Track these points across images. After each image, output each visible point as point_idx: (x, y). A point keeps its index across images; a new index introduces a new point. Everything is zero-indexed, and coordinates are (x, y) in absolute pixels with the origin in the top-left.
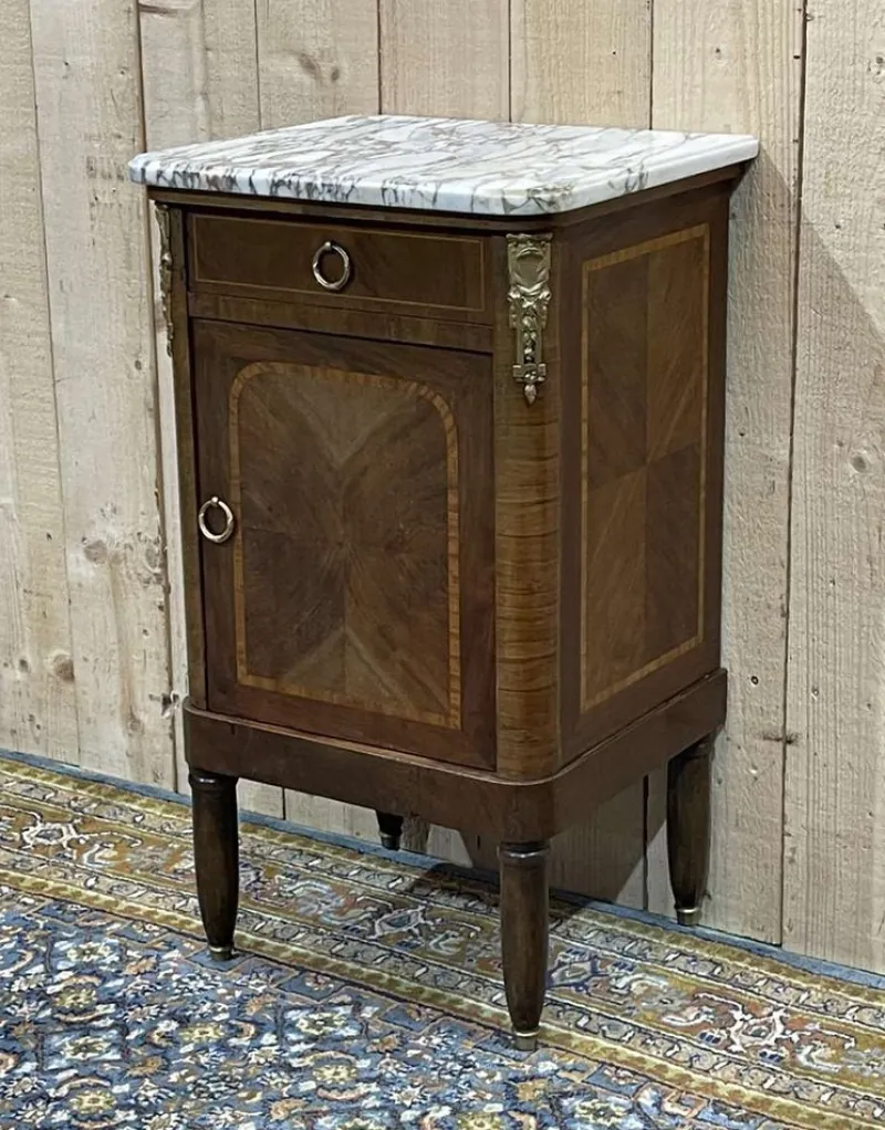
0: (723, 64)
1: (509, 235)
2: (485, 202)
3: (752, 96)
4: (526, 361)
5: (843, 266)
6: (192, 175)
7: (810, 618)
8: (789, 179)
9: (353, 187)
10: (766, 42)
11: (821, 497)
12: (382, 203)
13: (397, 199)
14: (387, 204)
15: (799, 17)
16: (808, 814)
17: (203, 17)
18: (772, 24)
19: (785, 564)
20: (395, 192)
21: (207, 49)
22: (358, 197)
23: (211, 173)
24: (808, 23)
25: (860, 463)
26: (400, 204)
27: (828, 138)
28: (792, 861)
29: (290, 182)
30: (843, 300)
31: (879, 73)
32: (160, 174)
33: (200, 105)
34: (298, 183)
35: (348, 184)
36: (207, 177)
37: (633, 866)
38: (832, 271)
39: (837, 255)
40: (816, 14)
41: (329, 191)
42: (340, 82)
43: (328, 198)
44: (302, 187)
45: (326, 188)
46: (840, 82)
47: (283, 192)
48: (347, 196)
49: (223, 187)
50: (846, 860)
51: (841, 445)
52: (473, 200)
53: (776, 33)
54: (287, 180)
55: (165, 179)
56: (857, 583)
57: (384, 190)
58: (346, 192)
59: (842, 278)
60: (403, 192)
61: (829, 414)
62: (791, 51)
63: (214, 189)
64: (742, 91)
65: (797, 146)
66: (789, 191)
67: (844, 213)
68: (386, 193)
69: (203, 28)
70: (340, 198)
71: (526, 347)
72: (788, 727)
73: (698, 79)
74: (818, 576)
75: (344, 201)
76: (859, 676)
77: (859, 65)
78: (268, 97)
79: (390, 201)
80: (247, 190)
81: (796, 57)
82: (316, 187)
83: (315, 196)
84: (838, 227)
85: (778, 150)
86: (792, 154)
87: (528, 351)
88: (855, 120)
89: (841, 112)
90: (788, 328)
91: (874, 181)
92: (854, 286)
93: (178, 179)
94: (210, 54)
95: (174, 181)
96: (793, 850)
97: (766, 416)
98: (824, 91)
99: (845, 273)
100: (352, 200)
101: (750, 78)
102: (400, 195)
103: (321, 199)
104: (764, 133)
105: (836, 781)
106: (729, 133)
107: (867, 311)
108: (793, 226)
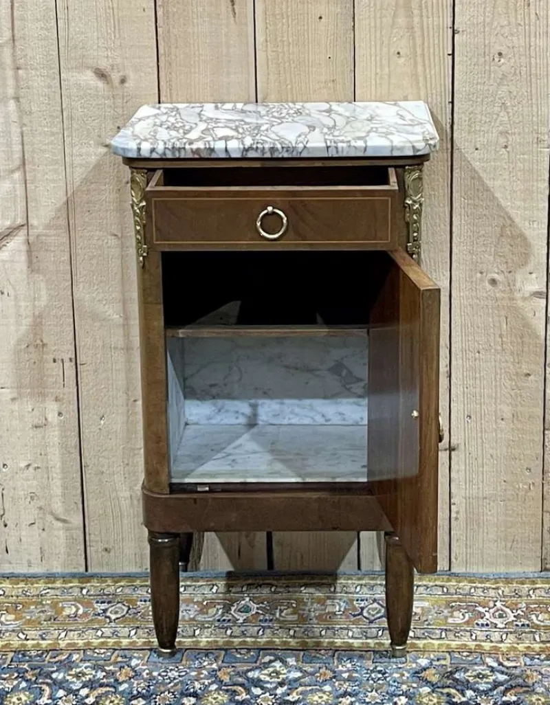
0: (402, 60)
1: (407, 167)
2: (401, 149)
3: (421, 79)
4: (414, 241)
5: (480, 171)
6: (179, 149)
7: (465, 375)
8: (446, 125)
9: (305, 147)
10: (429, 47)
11: (470, 305)
12: (326, 156)
13: (337, 152)
14: (330, 156)
15: (450, 31)
16: (466, 489)
17: (14, 47)
18: (433, 36)
19: (449, 346)
20: (337, 148)
21: (18, 69)
22: (309, 153)
23: (194, 147)
24: (456, 35)
25: (493, 282)
26: (340, 155)
27: (470, 100)
28: (457, 519)
29: (257, 148)
30: (481, 190)
31: (499, 61)
32: (153, 150)
33: (12, 105)
34: (264, 148)
35: (301, 146)
36: (192, 149)
37: (350, 545)
38: (474, 176)
39: (477, 165)
40: (461, 30)
41: (287, 151)
42: (126, 85)
43: (286, 155)
44: (267, 150)
45: (285, 150)
46: (476, 67)
47: (251, 154)
48: (301, 153)
49: (204, 155)
50: (490, 511)
51: (481, 273)
52: (392, 148)
53: (436, 42)
54: (255, 146)
55: (157, 153)
56: (493, 351)
57: (328, 147)
58: (300, 150)
59: (480, 178)
60: (343, 148)
61: (474, 257)
62: (445, 50)
63: (196, 156)
64: (415, 75)
65: (451, 105)
66: (446, 131)
67: (481, 140)
68: (330, 149)
69: (14, 55)
70: (295, 155)
71: (415, 232)
72: (452, 441)
73: (386, 70)
74: (469, 350)
75: (298, 156)
76: (495, 404)
77: (487, 57)
78: (69, 97)
79: (333, 153)
80: (223, 155)
81: (449, 55)
82: (277, 149)
83: (276, 155)
84: (477, 149)
85: (439, 109)
86: (448, 110)
87: (415, 234)
88: (486, 88)
89: (477, 84)
90: (447, 210)
91: (498, 121)
92: (488, 182)
93: (167, 152)
94: (20, 72)
95: (165, 154)
96: (458, 513)
97: (435, 263)
98: (467, 73)
99: (481, 175)
100: (304, 155)
101: (420, 68)
102: (340, 149)
103: (280, 156)
104: (429, 99)
105: (483, 467)
106: (407, 100)
107: (496, 195)
108: (450, 151)
